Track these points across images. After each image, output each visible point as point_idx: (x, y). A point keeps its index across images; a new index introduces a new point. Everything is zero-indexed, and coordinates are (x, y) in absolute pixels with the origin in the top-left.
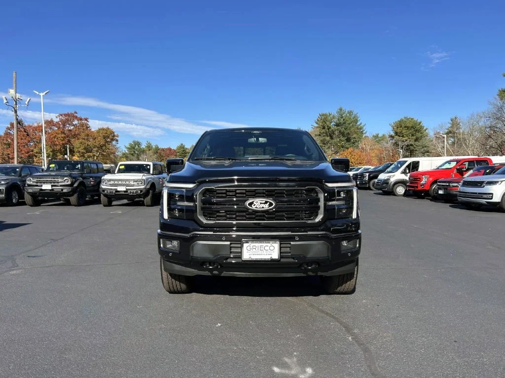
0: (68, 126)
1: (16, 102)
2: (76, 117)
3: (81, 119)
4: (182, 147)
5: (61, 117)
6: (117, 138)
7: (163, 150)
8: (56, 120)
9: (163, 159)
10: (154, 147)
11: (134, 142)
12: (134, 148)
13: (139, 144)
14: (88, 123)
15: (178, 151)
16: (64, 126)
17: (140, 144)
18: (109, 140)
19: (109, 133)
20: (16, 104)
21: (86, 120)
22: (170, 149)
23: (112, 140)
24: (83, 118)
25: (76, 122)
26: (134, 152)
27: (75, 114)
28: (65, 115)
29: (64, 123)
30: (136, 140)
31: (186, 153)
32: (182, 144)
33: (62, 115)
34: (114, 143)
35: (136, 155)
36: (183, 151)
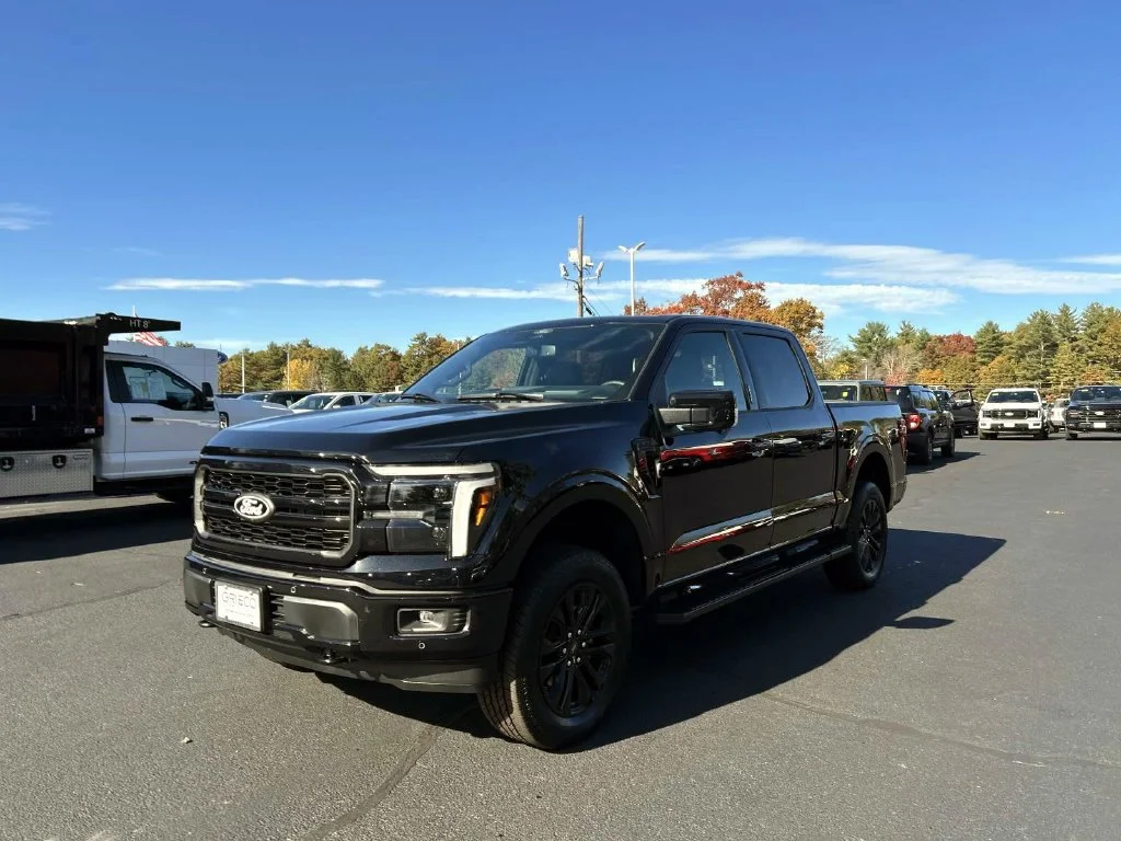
0: (723, 302)
1: (581, 273)
2: (740, 283)
3: (750, 287)
4: (991, 329)
5: (711, 286)
6: (819, 320)
7: (941, 340)
8: (702, 293)
9: (939, 363)
10: (918, 334)
11: (870, 326)
12: (870, 340)
13: (879, 329)
14: (762, 294)
15: (980, 340)
16: (717, 303)
17: (883, 330)
18: (804, 326)
19: (802, 310)
20: (581, 276)
21: (760, 286)
22: (959, 338)
23: (811, 325)
24: (754, 284)
25: (739, 294)
26: (870, 348)
27: (739, 279)
28: (719, 282)
29: (717, 297)
30: (875, 321)
31: (1002, 345)
32: (990, 324)
33: (712, 283)
34: (815, 332)
35: (873, 356)
36: (994, 339)
